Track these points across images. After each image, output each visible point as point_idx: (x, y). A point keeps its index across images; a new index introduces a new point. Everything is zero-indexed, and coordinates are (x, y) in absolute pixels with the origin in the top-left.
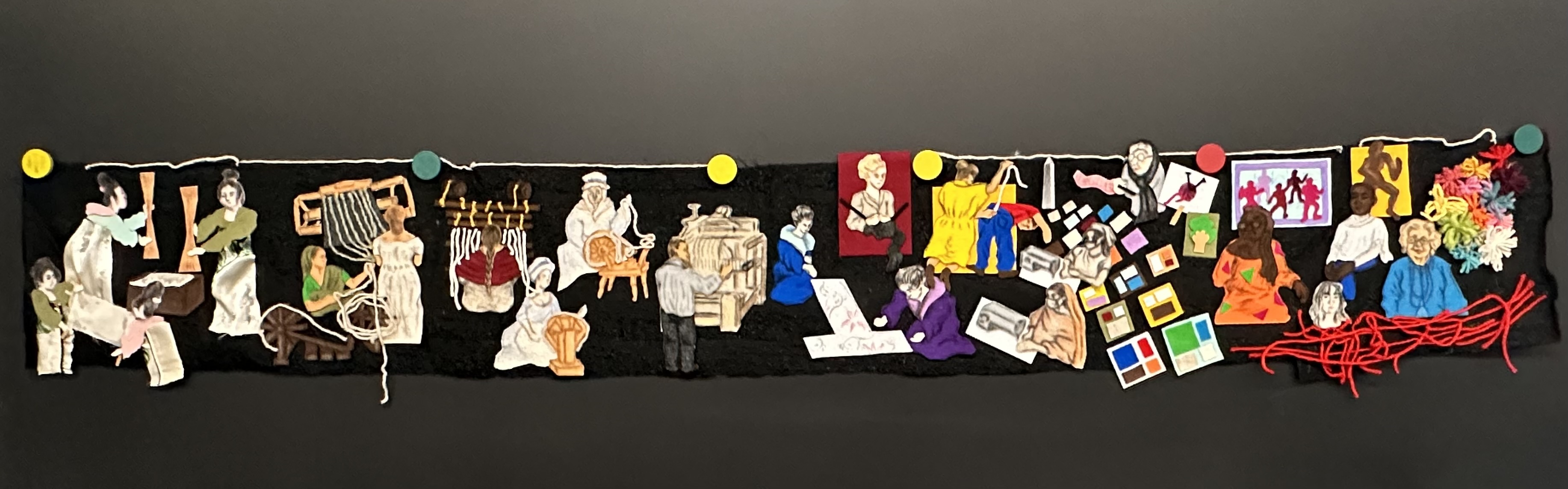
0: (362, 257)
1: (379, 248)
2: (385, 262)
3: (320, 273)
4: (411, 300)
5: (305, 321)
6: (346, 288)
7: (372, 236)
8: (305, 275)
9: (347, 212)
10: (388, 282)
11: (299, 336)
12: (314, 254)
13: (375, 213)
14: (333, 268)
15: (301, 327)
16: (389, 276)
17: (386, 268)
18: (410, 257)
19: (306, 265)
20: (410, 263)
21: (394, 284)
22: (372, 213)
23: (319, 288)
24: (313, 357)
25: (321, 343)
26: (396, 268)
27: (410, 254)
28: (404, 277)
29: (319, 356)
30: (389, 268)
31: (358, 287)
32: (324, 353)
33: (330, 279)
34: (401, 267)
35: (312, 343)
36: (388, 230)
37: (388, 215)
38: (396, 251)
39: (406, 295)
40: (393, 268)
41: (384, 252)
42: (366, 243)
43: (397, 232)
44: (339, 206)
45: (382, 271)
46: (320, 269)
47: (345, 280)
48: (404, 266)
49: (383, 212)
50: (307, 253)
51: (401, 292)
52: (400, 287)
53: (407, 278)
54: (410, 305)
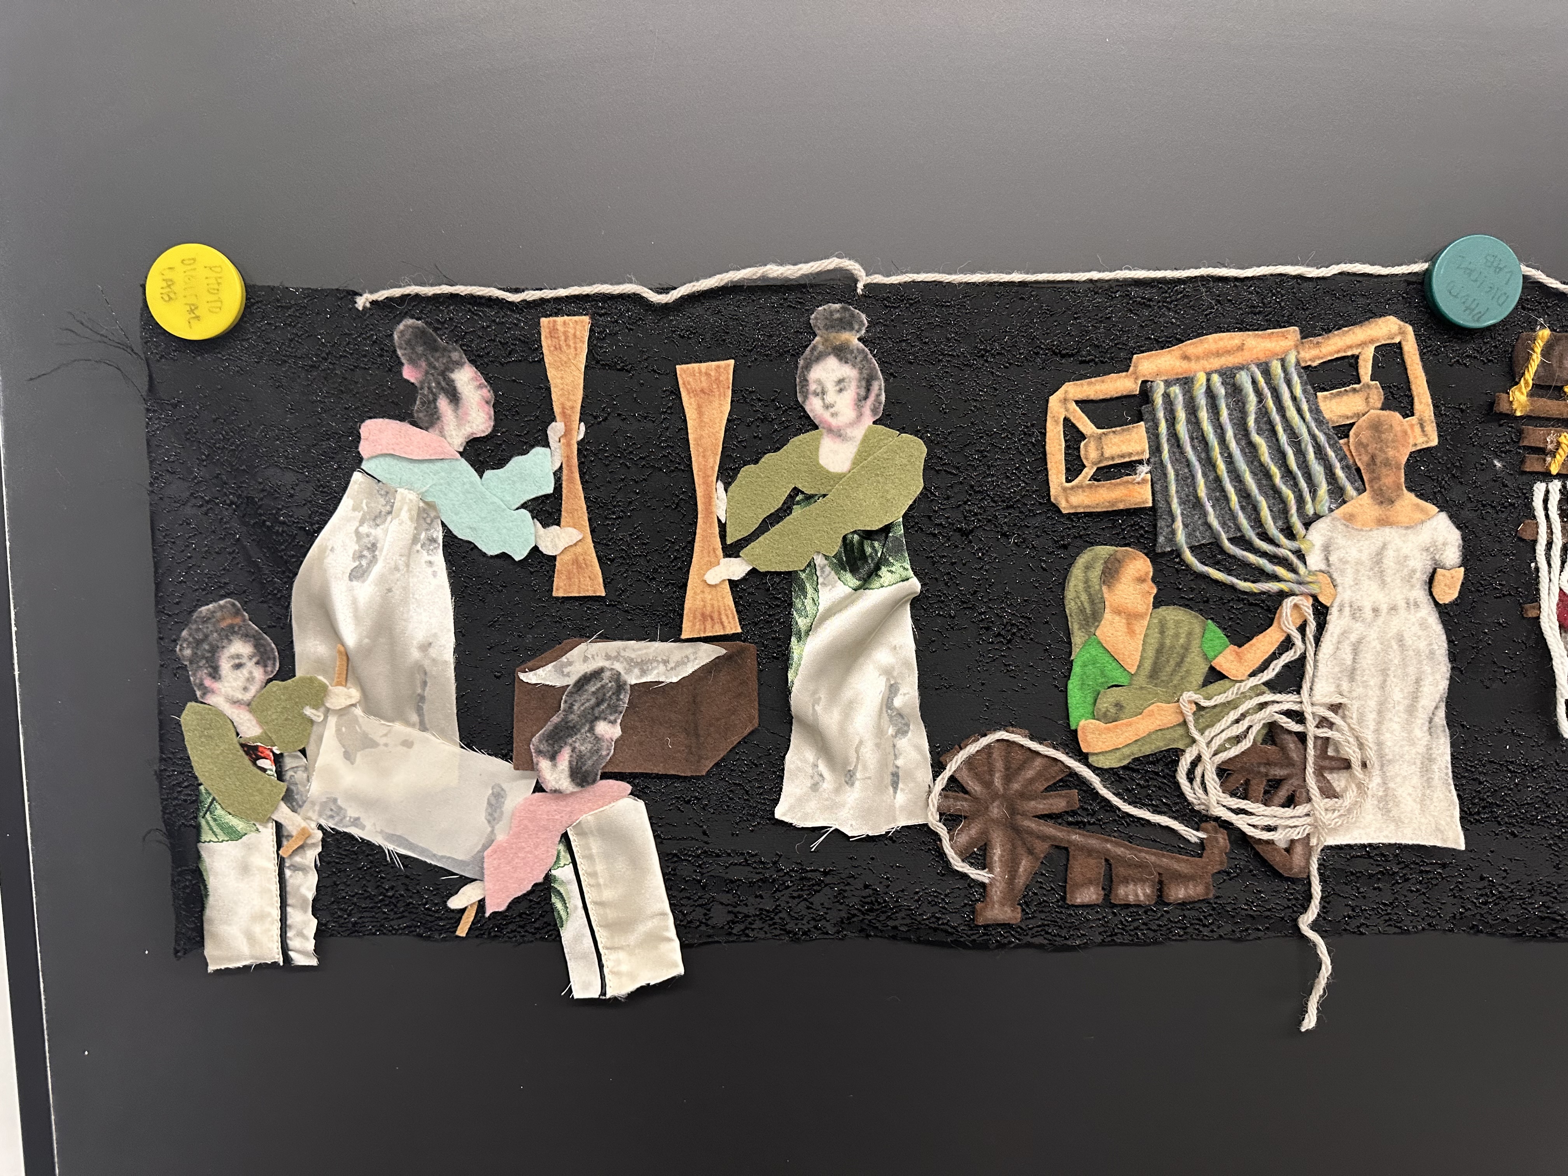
0: (1276, 578)
1: (1327, 549)
2: (1345, 594)
3: (1131, 632)
4: (1411, 710)
5: (1073, 780)
6: (1215, 676)
7: (1310, 509)
8: (1078, 638)
9: (1230, 434)
10: (1347, 655)
11: (1050, 829)
12: (1110, 573)
13: (1322, 438)
14: (1174, 614)
15: (1058, 803)
16: (1353, 638)
17: (1347, 610)
18: (1421, 577)
19: (1082, 610)
20: (1420, 594)
21: (1367, 660)
22: (1314, 437)
23: (1123, 680)
24: (1089, 895)
25: (1117, 849)
26: (1376, 610)
27: (1420, 565)
28: (1400, 640)
29: (1108, 887)
30: (1356, 612)
31: (1253, 674)
32: (1126, 881)
33: (1159, 651)
34: (1393, 608)
35: (1090, 852)
36: (1361, 490)
37: (1360, 444)
38: (1378, 557)
39: (1398, 694)
40: (1368, 614)
41: (1345, 562)
42: (1290, 534)
43: (1385, 499)
44: (1204, 415)
45: (1335, 623)
46: (1131, 617)
47: (1211, 654)
48: (1402, 604)
49: (1343, 431)
50: (1088, 568)
51: (1383, 686)
52: (1384, 672)
53: (1409, 642)
54: (1408, 725)
